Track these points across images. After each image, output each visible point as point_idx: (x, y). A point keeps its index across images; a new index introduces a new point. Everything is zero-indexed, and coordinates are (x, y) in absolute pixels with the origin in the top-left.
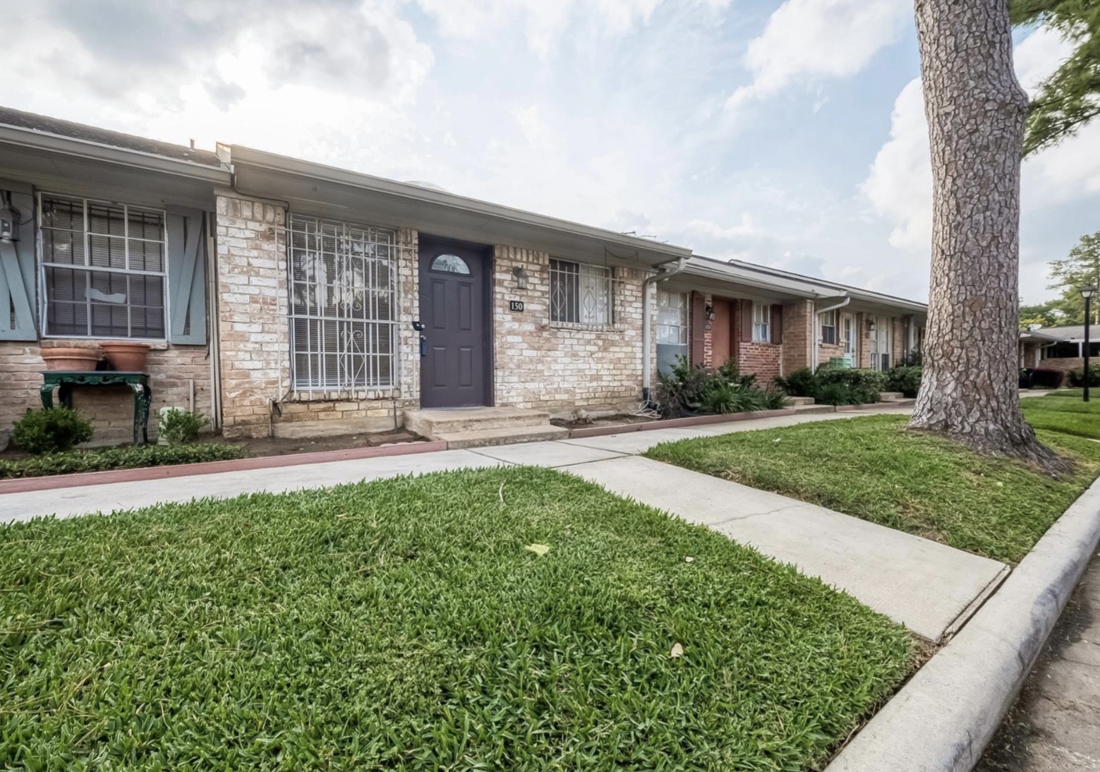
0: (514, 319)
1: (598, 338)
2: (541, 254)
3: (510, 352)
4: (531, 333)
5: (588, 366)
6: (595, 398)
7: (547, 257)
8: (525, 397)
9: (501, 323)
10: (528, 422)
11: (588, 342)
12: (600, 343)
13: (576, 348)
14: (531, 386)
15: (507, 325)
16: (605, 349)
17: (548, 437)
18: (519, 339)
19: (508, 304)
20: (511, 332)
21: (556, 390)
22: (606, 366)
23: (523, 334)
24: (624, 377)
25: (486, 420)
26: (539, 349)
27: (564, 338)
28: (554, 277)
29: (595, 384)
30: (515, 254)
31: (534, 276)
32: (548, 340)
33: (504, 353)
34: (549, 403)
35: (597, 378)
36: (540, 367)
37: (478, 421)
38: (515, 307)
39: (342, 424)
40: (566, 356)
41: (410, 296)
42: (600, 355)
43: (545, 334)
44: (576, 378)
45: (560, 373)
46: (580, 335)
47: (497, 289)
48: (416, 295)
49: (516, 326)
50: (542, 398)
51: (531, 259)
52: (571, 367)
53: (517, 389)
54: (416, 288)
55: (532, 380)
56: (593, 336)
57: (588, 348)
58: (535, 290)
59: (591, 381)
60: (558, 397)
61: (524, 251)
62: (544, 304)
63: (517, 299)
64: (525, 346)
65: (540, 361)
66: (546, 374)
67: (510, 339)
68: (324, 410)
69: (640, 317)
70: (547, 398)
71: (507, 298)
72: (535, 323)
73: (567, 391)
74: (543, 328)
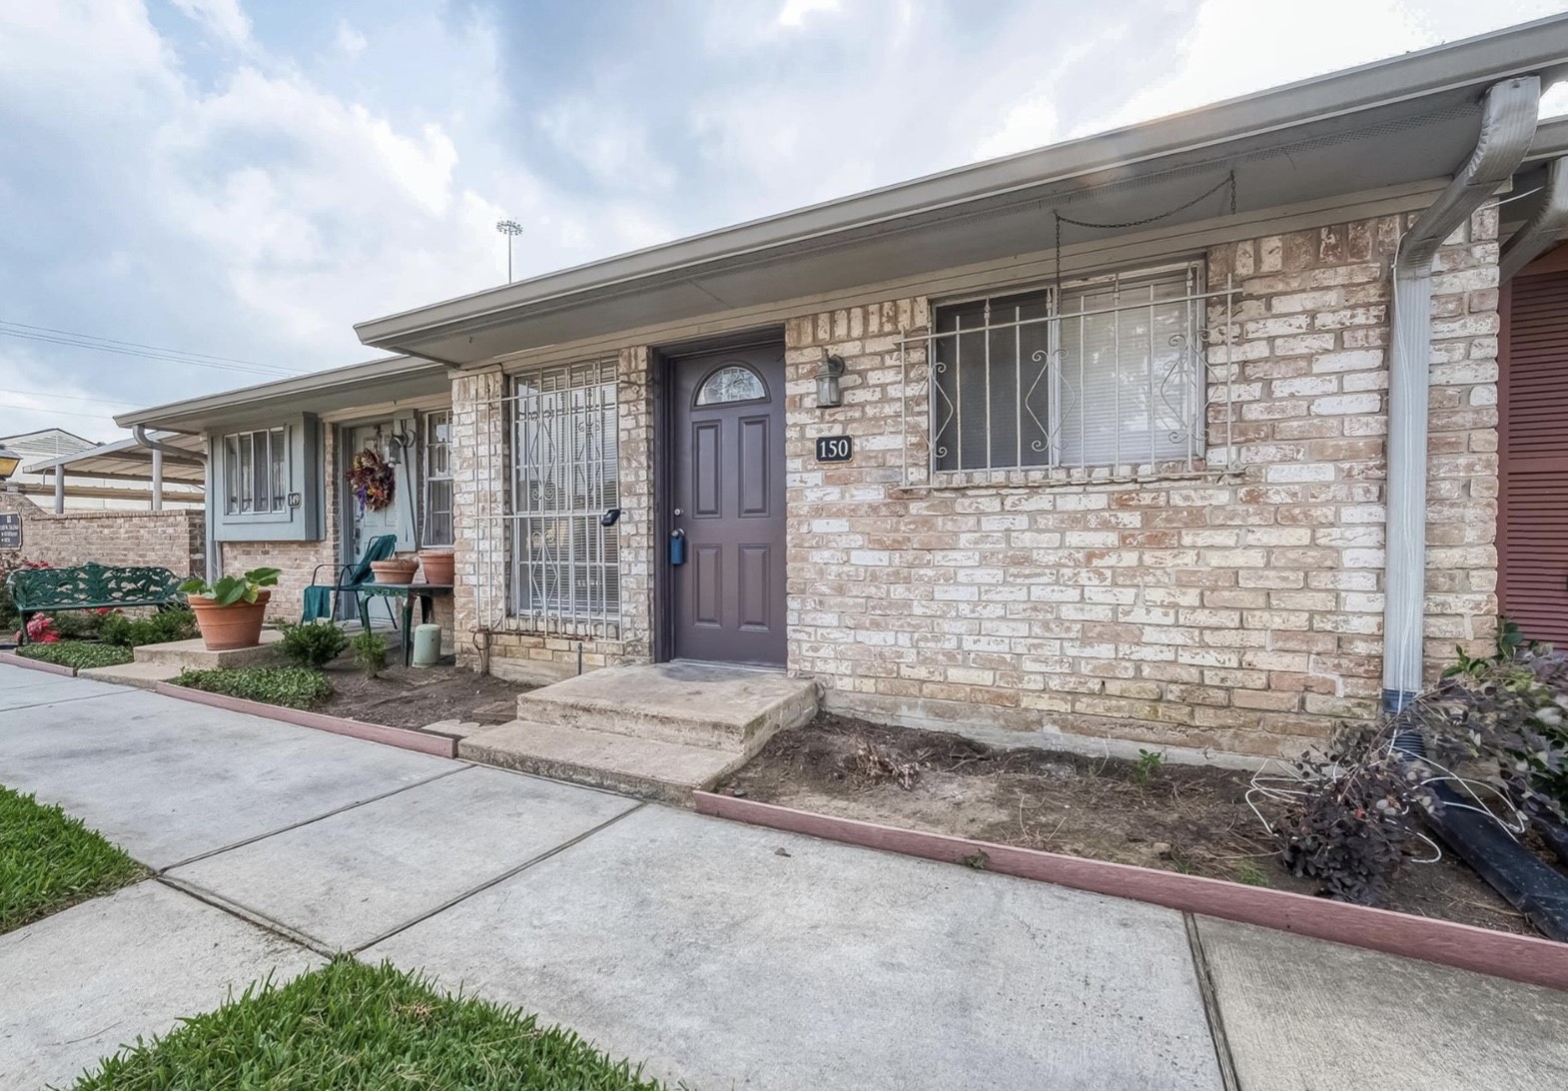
0: (829, 480)
1: (1123, 504)
2: (904, 304)
3: (818, 557)
4: (874, 509)
5: (1073, 594)
6: (1102, 693)
7: (922, 303)
8: (856, 664)
9: (800, 492)
10: (687, 734)
11: (1078, 520)
12: (1131, 519)
13: (1027, 539)
14: (873, 638)
15: (812, 496)
16: (1156, 541)
17: (644, 789)
18: (839, 525)
19: (814, 446)
20: (819, 511)
21: (950, 656)
22: (1157, 595)
23: (853, 512)
24: (1255, 639)
25: (603, 712)
26: (896, 546)
27: (980, 514)
28: (943, 349)
29: (1105, 651)
30: (833, 322)
31: (883, 367)
32: (925, 522)
33: (805, 559)
34: (927, 689)
35: (1117, 630)
36: (899, 592)
37: (587, 710)
38: (832, 451)
39: (551, 668)
40: (984, 561)
41: (634, 464)
42: (1130, 558)
43: (916, 508)
44: (1023, 629)
45: (965, 609)
46: (1042, 502)
47: (791, 418)
48: (643, 459)
49: (833, 494)
50: (905, 671)
51: (874, 327)
52: (1005, 594)
53: (835, 642)
54: (643, 447)
55: (876, 625)
56: (1097, 501)
57: (1074, 538)
58: (885, 399)
59: (1085, 640)
60: (955, 674)
61: (857, 313)
62: (913, 429)
63: (837, 431)
64: (859, 540)
65: (896, 577)
66: (918, 610)
67: (819, 526)
68: (535, 646)
69: (1372, 403)
70: (922, 673)
71: (812, 433)
72: (885, 481)
73: (987, 662)
74: (907, 495)
